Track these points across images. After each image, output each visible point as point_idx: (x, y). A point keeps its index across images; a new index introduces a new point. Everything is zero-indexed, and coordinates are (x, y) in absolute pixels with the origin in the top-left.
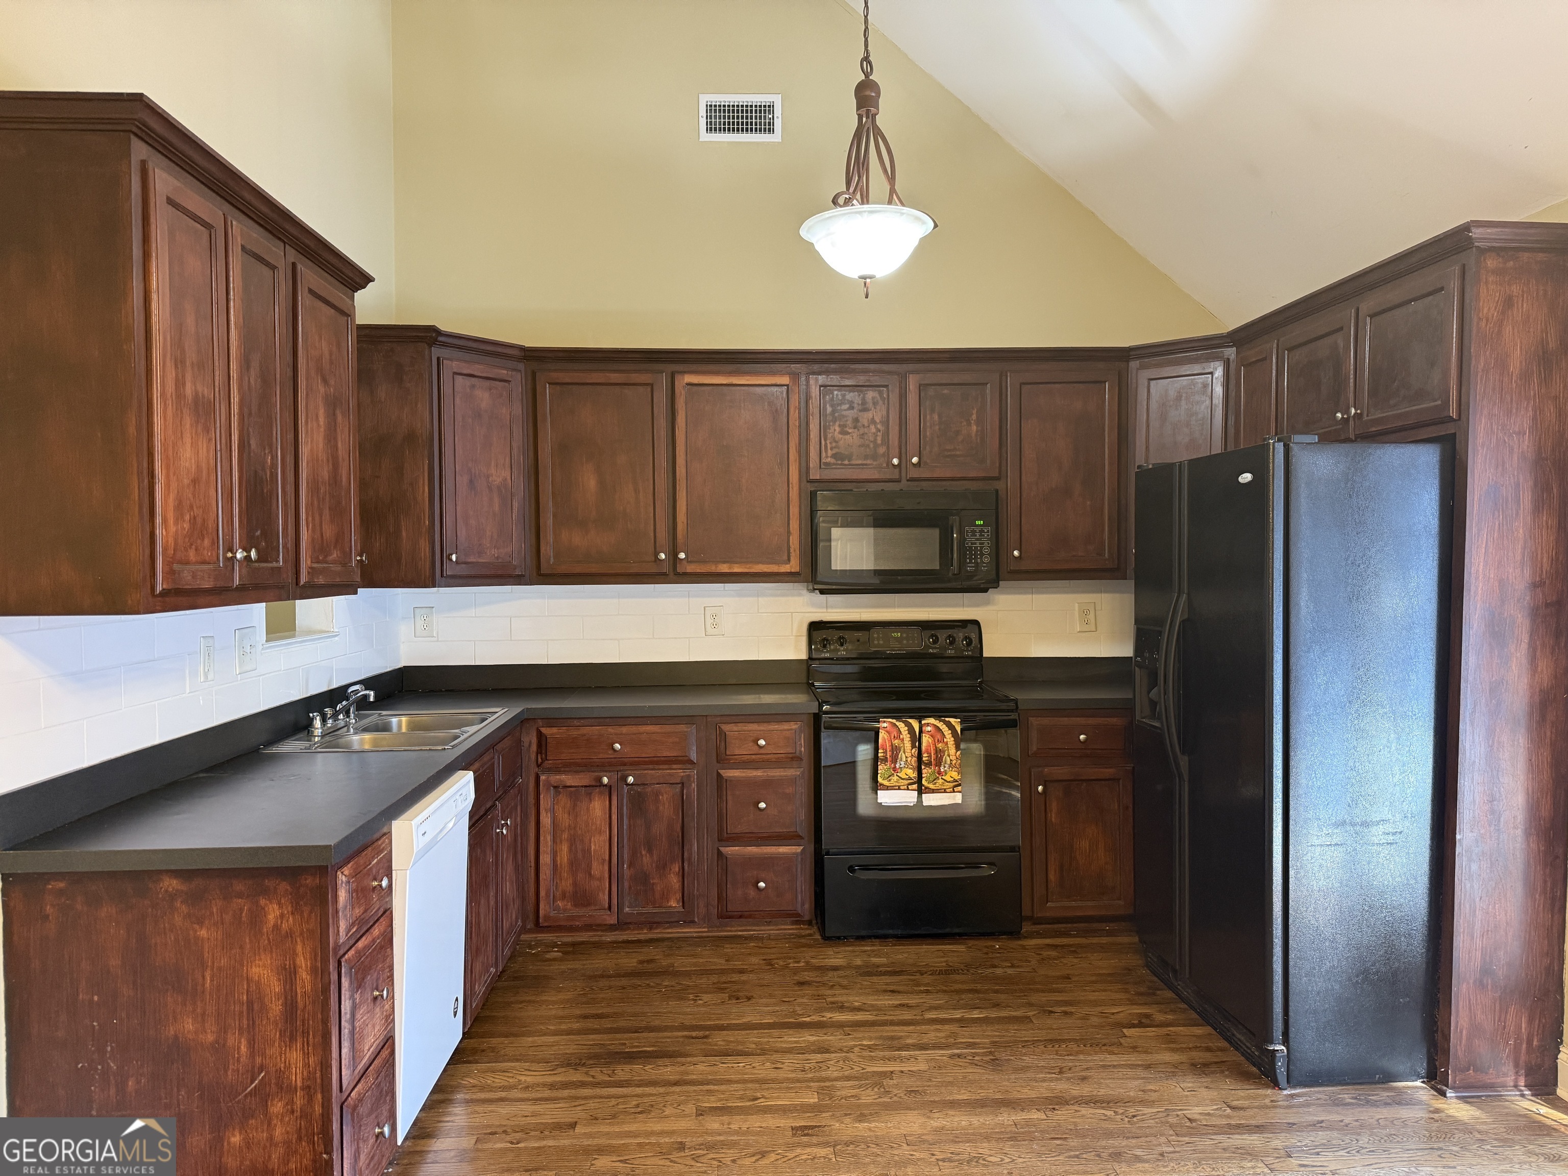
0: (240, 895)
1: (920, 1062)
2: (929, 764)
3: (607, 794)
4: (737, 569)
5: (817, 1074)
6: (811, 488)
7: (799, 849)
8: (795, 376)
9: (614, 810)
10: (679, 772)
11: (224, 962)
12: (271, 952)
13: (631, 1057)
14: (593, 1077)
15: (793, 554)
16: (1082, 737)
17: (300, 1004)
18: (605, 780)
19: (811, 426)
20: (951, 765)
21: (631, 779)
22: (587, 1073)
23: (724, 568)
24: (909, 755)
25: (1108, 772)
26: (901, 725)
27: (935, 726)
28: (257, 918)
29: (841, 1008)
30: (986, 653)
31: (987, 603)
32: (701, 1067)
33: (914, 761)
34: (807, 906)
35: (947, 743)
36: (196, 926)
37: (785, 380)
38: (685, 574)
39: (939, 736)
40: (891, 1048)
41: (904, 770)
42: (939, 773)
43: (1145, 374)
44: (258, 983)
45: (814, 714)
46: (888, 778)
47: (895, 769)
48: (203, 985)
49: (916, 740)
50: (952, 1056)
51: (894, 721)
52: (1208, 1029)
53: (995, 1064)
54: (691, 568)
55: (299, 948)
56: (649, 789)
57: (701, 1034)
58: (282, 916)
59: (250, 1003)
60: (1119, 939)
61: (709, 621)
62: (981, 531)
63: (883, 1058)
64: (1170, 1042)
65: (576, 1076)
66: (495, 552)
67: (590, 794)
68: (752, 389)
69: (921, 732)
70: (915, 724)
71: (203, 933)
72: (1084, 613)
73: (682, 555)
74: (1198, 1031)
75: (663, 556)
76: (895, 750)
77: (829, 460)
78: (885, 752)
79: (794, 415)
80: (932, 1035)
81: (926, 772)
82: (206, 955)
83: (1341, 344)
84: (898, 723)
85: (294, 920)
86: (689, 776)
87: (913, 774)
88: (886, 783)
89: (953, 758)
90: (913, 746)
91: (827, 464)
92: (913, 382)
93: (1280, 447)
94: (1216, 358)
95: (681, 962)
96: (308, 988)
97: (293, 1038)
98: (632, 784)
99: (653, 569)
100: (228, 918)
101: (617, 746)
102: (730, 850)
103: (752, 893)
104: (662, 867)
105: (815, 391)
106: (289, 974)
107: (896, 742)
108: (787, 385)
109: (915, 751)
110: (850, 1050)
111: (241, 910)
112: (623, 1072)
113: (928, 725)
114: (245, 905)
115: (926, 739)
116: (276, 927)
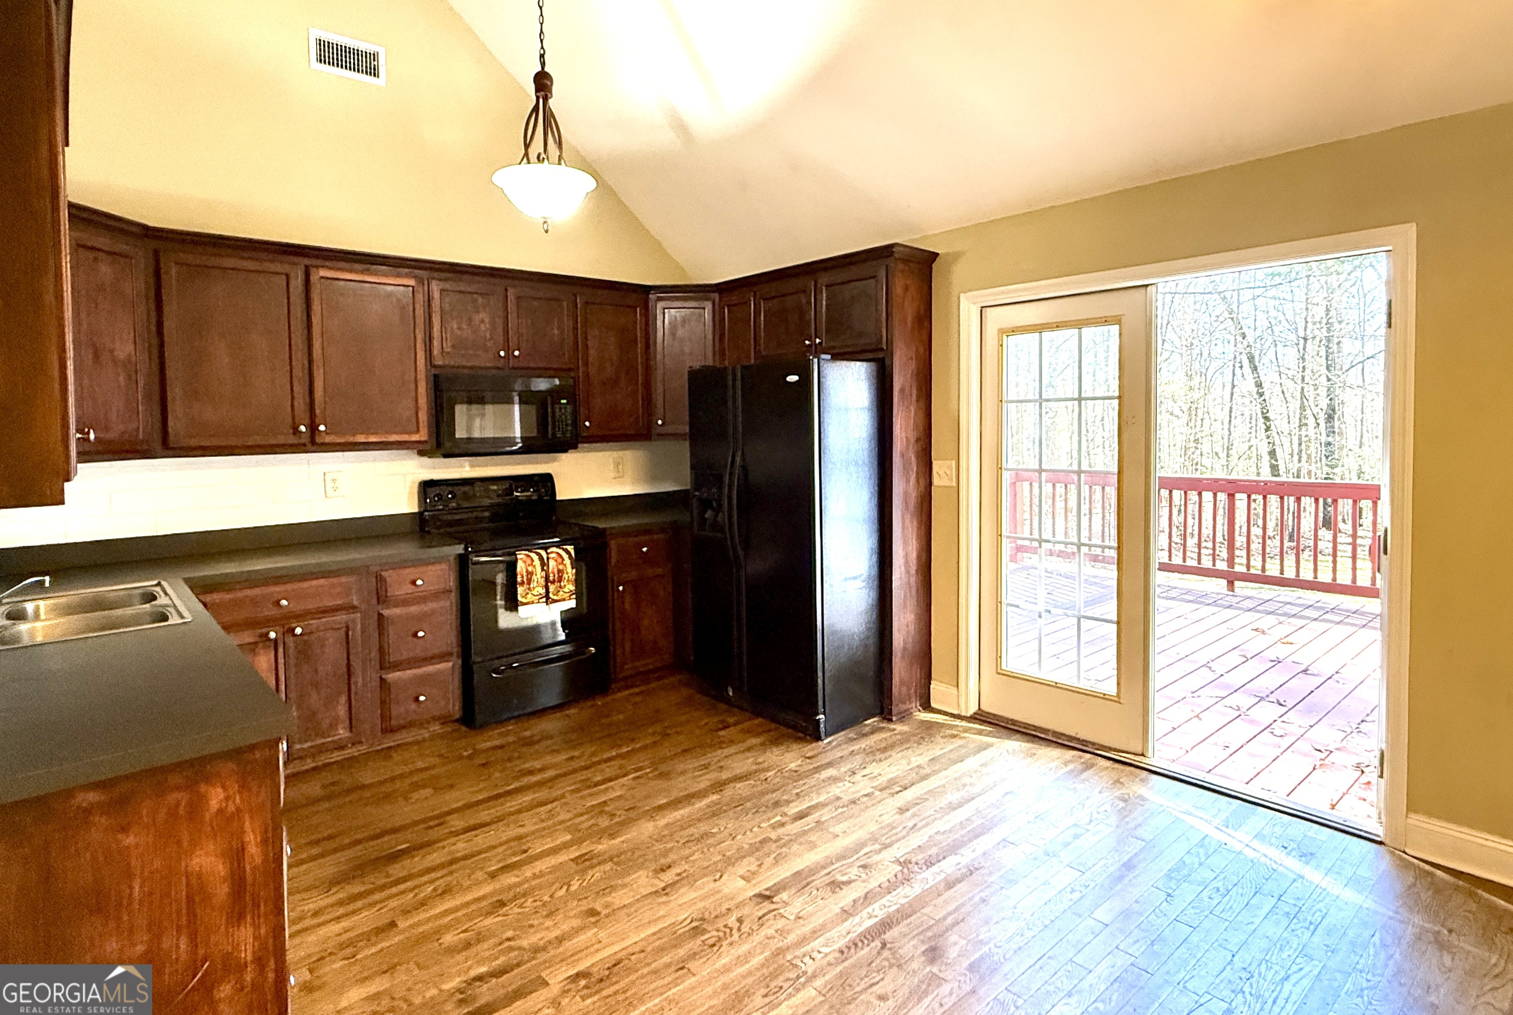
0: (178, 788)
1: (617, 789)
2: (553, 582)
3: (272, 649)
4: (373, 439)
5: (556, 820)
6: (434, 371)
7: (450, 664)
8: (420, 280)
9: (281, 661)
10: (342, 618)
11: (157, 864)
12: (215, 839)
13: (395, 857)
14: (373, 883)
15: (421, 425)
16: (645, 549)
17: (249, 879)
18: (273, 635)
19: (434, 319)
20: (568, 581)
21: (298, 631)
22: (363, 883)
23: (361, 438)
24: (539, 576)
25: (659, 571)
26: (533, 555)
27: (558, 553)
28: (196, 807)
29: (531, 772)
30: (559, 497)
31: (554, 460)
32: (461, 845)
33: (542, 581)
34: (457, 708)
35: (565, 565)
36: (120, 836)
37: (412, 282)
38: (323, 444)
39: (560, 560)
40: (589, 787)
41: (537, 589)
42: (560, 587)
43: (660, 305)
44: (200, 876)
45: (460, 555)
46: (525, 597)
47: (529, 589)
48: (131, 895)
49: (544, 564)
50: (634, 779)
51: (527, 552)
52: (760, 720)
53: (664, 775)
54: (328, 439)
55: (247, 824)
56: (313, 637)
57: (437, 822)
58: (227, 798)
59: (190, 899)
60: (666, 681)
61: (329, 484)
62: (566, 408)
63: (591, 795)
64: (750, 732)
65: (356, 888)
66: (122, 428)
67: (254, 650)
68: (382, 286)
69: (548, 558)
70: (543, 553)
71: (130, 840)
72: (617, 465)
73: (322, 428)
74: (756, 722)
75: (303, 428)
76: (530, 574)
77: (449, 350)
78: (522, 577)
79: (420, 311)
80: (609, 770)
81: (552, 588)
82: (133, 863)
83: (804, 301)
84: (530, 554)
85: (241, 798)
86: (354, 621)
87: (543, 591)
88: (524, 600)
89: (570, 575)
90: (543, 570)
91: (448, 353)
92: (511, 293)
93: (816, 360)
94: (707, 299)
95: (367, 777)
96: (258, 860)
97: (241, 916)
98: (301, 634)
99: (292, 440)
100: (162, 815)
101: (284, 602)
102: (393, 676)
103: (413, 706)
104: (330, 702)
105: (436, 295)
106: (237, 855)
107: (530, 569)
108: (413, 287)
109: (543, 574)
110: (563, 796)
111: (178, 804)
112: (397, 870)
113: (552, 552)
114: (181, 797)
115: (552, 563)
116: (220, 811)
